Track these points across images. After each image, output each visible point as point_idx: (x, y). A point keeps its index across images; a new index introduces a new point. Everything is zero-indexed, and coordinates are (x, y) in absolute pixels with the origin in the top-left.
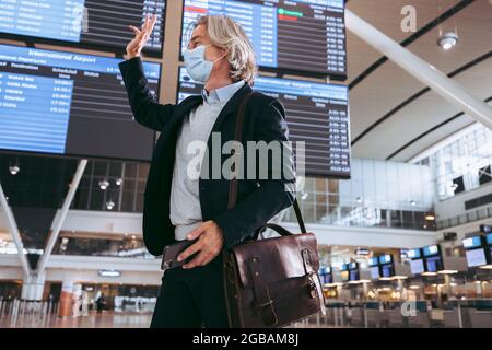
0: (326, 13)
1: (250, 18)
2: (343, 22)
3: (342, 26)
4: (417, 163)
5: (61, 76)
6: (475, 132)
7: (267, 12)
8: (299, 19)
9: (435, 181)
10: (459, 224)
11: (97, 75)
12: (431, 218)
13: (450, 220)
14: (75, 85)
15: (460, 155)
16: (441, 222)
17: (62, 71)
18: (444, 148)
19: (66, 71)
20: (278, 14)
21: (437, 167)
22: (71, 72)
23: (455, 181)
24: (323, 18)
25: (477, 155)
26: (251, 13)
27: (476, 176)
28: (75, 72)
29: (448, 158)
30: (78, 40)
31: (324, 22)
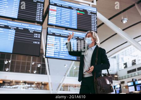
0: (91, 13)
1: (69, 13)
2: (96, 16)
3: (96, 17)
4: (112, 58)
5: (11, 29)
6: (131, 48)
7: (74, 12)
8: (83, 14)
9: (118, 64)
10: (125, 78)
11: (23, 29)
12: (116, 76)
13: (122, 77)
14: (16, 32)
15: (126, 56)
16: (120, 78)
17: (12, 27)
18: (121, 53)
19: (13, 27)
20: (77, 13)
21: (119, 59)
22: (14, 28)
23: (124, 64)
24: (90, 14)
25: (131, 56)
26: (69, 12)
27: (131, 63)
28: (16, 28)
29: (122, 56)
30: (17, 18)
31: (91, 16)
